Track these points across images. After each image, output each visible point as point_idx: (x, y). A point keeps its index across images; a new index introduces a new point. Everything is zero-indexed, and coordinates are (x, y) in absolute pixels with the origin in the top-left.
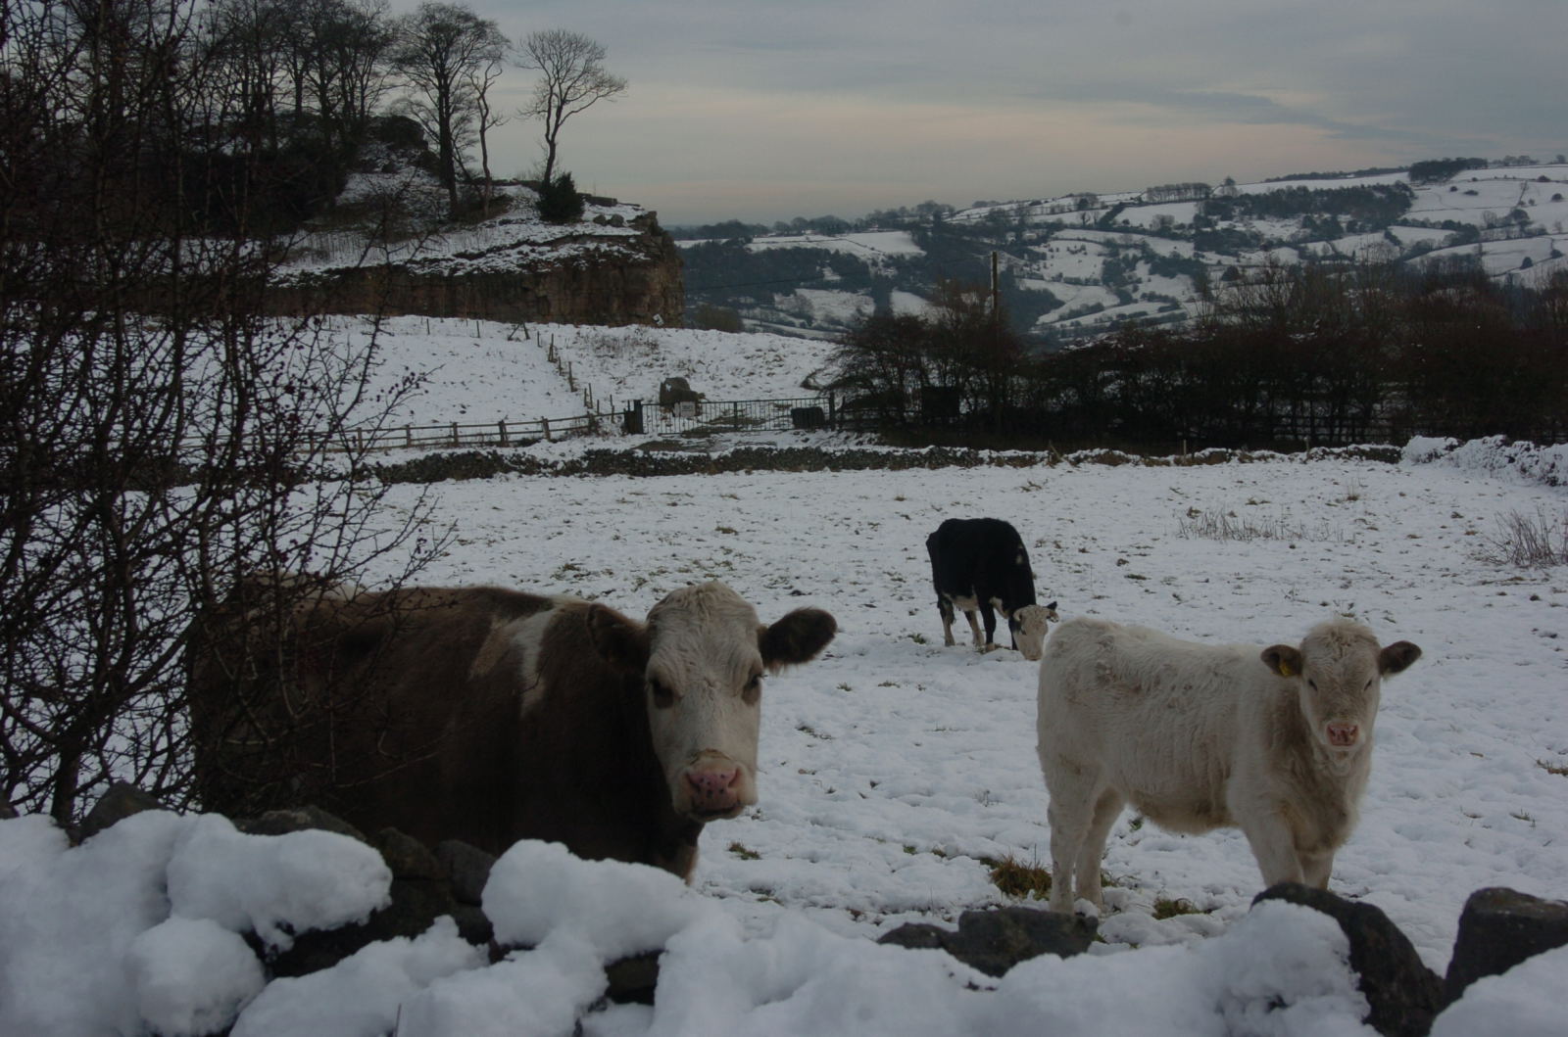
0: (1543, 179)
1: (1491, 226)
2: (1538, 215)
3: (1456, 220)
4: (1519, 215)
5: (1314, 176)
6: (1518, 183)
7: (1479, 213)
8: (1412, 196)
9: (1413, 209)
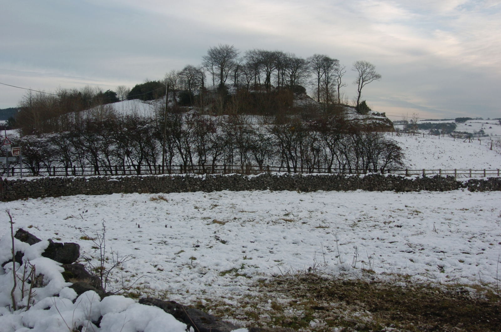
0: (487, 123)
1: (475, 134)
2: (487, 131)
3: (467, 132)
4: (482, 132)
5: (431, 120)
6: (481, 124)
7: (472, 130)
8: (456, 126)
9: (457, 129)
